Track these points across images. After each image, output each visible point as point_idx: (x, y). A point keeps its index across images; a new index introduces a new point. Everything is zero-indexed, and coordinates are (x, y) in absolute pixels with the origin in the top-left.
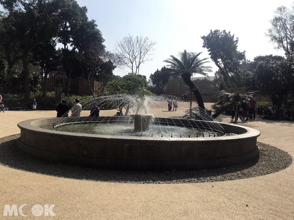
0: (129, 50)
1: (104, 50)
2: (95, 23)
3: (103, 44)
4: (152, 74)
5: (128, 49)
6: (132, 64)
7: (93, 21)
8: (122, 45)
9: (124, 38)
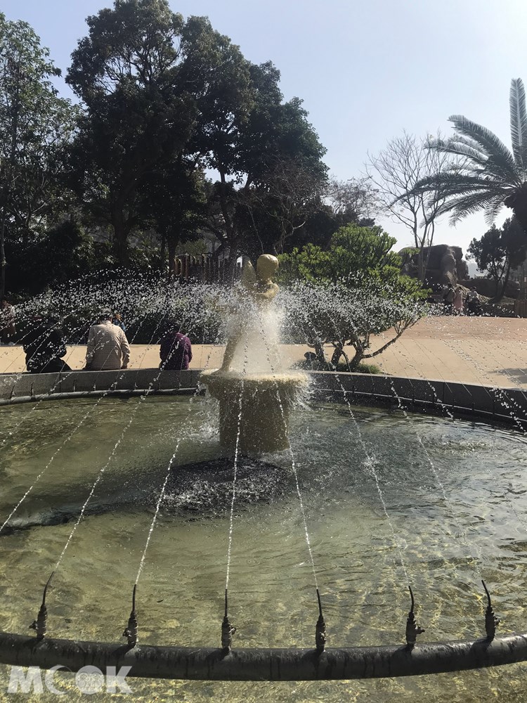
0: (407, 179)
1: (324, 177)
2: (303, 106)
3: (323, 160)
4: (474, 240)
5: (405, 174)
6: (415, 214)
7: (297, 101)
8: (385, 162)
9: (391, 143)
